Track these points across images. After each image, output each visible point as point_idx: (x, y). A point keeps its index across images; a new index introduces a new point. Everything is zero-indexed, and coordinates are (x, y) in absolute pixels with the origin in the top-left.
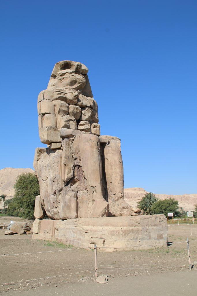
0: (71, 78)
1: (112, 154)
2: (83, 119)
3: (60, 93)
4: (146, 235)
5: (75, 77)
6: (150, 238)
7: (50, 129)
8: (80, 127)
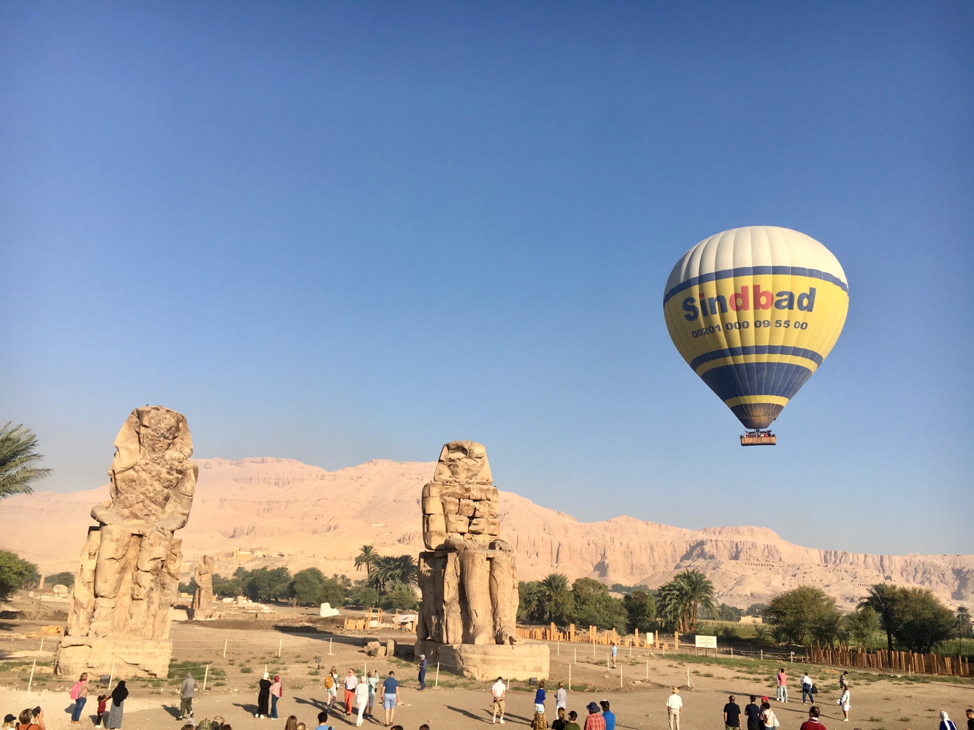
0: (462, 466)
1: (500, 571)
2: (476, 516)
3: (447, 486)
4: (520, 666)
5: (466, 464)
6: (525, 669)
7: (435, 535)
8: (472, 528)
